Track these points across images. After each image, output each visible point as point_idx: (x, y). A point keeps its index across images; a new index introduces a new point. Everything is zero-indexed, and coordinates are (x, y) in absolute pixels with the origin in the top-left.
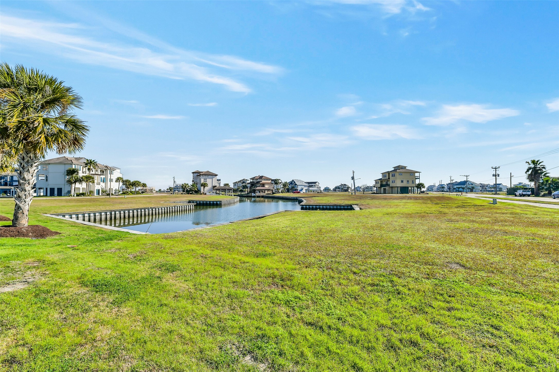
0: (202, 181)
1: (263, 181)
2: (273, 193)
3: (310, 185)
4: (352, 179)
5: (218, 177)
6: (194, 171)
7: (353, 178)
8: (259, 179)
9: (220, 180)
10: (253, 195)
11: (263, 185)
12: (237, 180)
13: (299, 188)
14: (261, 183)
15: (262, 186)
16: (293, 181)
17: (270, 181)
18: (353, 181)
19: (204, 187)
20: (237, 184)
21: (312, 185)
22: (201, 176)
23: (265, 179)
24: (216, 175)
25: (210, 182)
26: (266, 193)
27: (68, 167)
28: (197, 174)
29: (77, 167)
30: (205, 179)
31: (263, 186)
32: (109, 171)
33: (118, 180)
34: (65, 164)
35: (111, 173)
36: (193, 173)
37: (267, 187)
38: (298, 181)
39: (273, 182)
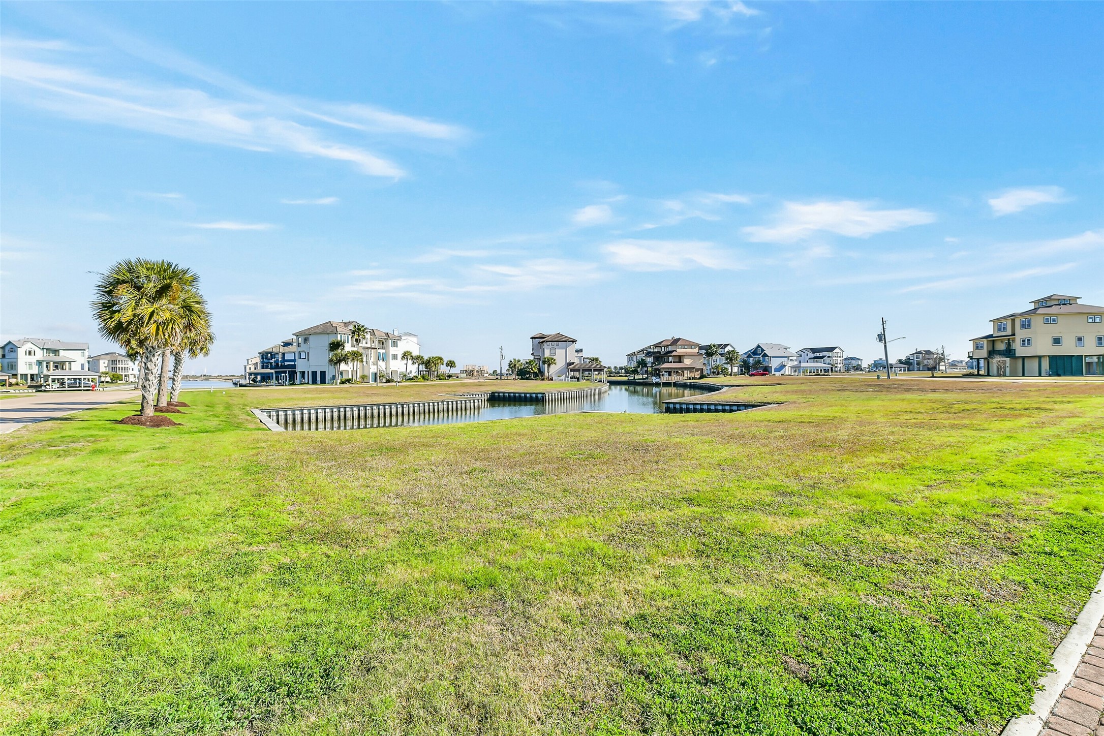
0: (547, 354)
1: (678, 350)
2: (702, 377)
3: (818, 354)
4: (881, 340)
5: (577, 346)
6: (533, 336)
7: (882, 338)
8: (671, 345)
9: (581, 351)
10: (654, 381)
11: (680, 359)
12: (636, 350)
13: (774, 364)
14: (674, 353)
15: (677, 360)
16: (759, 346)
17: (696, 350)
18: (882, 345)
19: (549, 365)
20: (635, 357)
21: (822, 354)
22: (545, 344)
23: (684, 346)
24: (574, 341)
25: (562, 357)
26: (686, 375)
27: (332, 339)
28: (540, 340)
29: (344, 338)
30: (553, 350)
31: (680, 362)
32: (390, 341)
33: (405, 355)
34: (328, 334)
35: (395, 344)
36: (532, 338)
37: (687, 362)
38: (772, 346)
39: (703, 352)
